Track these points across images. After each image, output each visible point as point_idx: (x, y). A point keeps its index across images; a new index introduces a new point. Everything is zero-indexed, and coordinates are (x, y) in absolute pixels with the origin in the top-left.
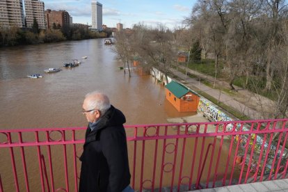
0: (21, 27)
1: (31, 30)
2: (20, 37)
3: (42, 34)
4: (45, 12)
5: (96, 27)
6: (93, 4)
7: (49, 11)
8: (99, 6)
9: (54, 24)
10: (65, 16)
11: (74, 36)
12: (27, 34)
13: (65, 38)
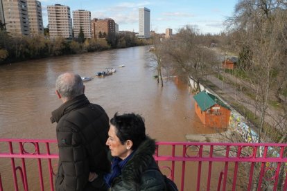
0: (68, 37)
1: (76, 40)
2: (64, 47)
3: (87, 44)
4: (91, 21)
5: (143, 34)
6: (140, 10)
7: (96, 20)
8: (147, 11)
9: (100, 32)
10: (111, 24)
11: (119, 44)
12: (72, 44)
13: (109, 47)
